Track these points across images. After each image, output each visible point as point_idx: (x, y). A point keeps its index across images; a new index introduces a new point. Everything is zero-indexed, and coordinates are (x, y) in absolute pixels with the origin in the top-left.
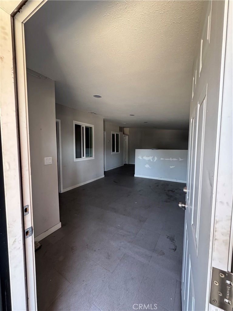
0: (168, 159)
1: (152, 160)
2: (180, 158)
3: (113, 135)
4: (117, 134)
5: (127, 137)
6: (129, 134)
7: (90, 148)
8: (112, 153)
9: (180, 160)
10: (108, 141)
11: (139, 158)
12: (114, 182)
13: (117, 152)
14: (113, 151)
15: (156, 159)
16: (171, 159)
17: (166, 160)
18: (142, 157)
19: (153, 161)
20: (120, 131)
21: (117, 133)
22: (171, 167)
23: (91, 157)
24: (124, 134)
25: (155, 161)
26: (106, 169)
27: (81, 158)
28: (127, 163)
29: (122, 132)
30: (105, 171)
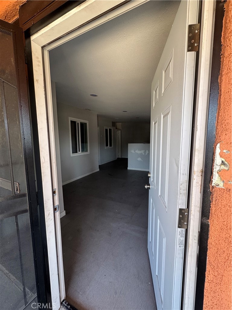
1: (144, 154)
3: (106, 130)
5: (120, 132)
6: (121, 129)
8: (106, 148)
10: (102, 136)
12: (109, 174)
14: (107, 145)
15: (147, 152)
18: (135, 151)
20: (112, 126)
21: (110, 128)
23: (86, 151)
24: (116, 129)
26: (100, 163)
27: (77, 153)
28: (120, 157)
29: (115, 127)
30: (100, 165)
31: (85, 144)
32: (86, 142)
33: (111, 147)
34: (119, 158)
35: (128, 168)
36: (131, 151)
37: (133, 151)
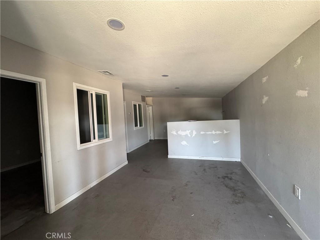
0: (210, 133)
1: (189, 136)
2: (224, 130)
3: (135, 106)
4: (139, 105)
5: (151, 108)
6: (152, 104)
7: (105, 124)
8: (135, 128)
9: (225, 133)
10: (129, 114)
11: (173, 134)
12: (144, 170)
13: (140, 126)
14: (136, 125)
15: (194, 133)
16: (214, 132)
17: (208, 134)
18: (177, 132)
19: (191, 136)
20: (142, 101)
21: (140, 103)
22: (215, 142)
23: (106, 138)
24: (147, 104)
25: (194, 135)
26: (128, 150)
27: (90, 141)
28: (152, 138)
29: (145, 102)
30: (128, 152)
31: (104, 125)
32: (106, 123)
33: (141, 127)
34: (151, 140)
35: (169, 157)
36: (172, 133)
37: (174, 133)
